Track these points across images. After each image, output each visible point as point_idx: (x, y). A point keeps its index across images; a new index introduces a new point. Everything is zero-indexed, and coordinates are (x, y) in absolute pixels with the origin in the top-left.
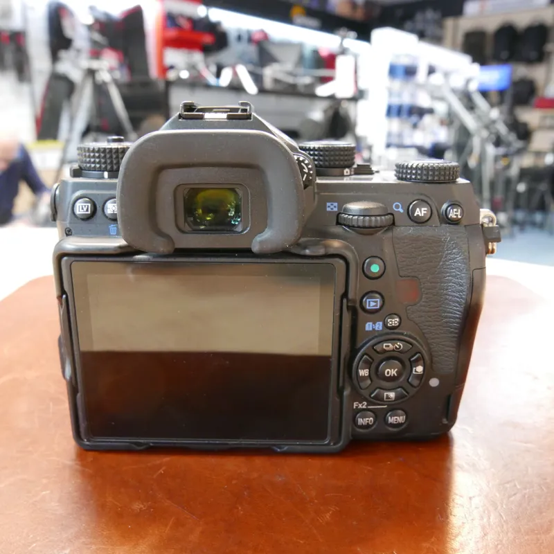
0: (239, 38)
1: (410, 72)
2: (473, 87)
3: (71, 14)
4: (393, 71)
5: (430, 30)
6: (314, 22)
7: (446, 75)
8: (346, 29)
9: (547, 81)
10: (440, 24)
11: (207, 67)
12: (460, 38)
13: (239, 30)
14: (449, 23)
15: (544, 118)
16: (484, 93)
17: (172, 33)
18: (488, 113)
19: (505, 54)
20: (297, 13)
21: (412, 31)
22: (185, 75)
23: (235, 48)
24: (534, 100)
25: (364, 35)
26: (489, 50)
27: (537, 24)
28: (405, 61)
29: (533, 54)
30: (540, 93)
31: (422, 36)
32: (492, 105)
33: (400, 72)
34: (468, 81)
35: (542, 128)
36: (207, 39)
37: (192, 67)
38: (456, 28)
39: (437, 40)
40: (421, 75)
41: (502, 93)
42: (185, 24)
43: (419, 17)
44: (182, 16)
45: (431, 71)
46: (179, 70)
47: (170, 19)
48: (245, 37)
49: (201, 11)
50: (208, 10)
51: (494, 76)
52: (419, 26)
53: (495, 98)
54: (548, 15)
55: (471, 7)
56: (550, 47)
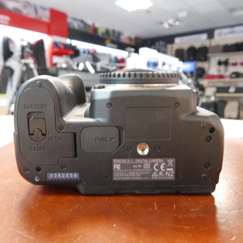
0: (84, 52)
1: (155, 65)
2: (181, 70)
3: (13, 42)
4: (148, 64)
5: (162, 49)
6: (115, 46)
7: (170, 66)
8: (130, 47)
9: (209, 68)
10: (165, 47)
11: (73, 62)
12: (174, 52)
13: (84, 49)
14: (169, 46)
15: (209, 83)
16: (185, 73)
17: (56, 50)
18: (187, 81)
19: (191, 58)
20: (108, 42)
21: (155, 49)
23: (82, 56)
24: (205, 76)
25: (137, 51)
26: (185, 56)
28: (153, 60)
29: (203, 58)
30: (207, 73)
31: (159, 51)
32: (189, 77)
33: (152, 65)
34: (178, 68)
35: (209, 86)
36: (71, 52)
38: (172, 48)
39: (165, 52)
40: (160, 66)
41: (192, 73)
42: (62, 47)
43: (157, 44)
44: (60, 43)
45: (164, 64)
46: (61, 64)
47: (55, 44)
48: (87, 52)
49: (68, 41)
50: (71, 41)
51: (188, 66)
52: (158, 47)
53: (189, 75)
54: (207, 43)
55: (177, 40)
56: (209, 55)
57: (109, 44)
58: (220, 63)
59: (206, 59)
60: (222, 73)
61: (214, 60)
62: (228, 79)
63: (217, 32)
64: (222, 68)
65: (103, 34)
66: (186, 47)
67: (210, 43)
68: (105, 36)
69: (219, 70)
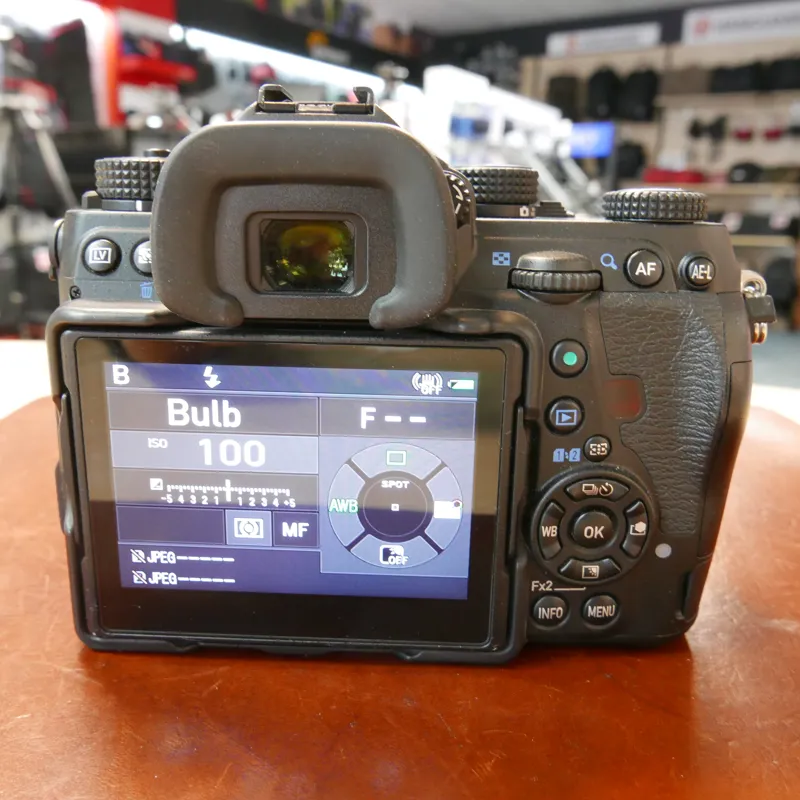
0: (233, 74)
1: (479, 128)
2: (564, 151)
4: (456, 126)
5: (503, 72)
6: (342, 56)
7: (529, 134)
8: (393, 64)
9: (660, 146)
10: (516, 67)
11: (189, 112)
12: (543, 86)
13: (232, 63)
14: (528, 64)
16: (579, 160)
17: (131, 63)
18: (586, 188)
19: (602, 109)
20: (316, 42)
21: (479, 72)
22: (155, 122)
23: (227, 88)
24: (643, 172)
25: (416, 79)
26: (582, 101)
27: (643, 69)
28: (471, 114)
29: (640, 110)
30: (650, 162)
31: (493, 80)
32: (590, 177)
33: (466, 129)
34: (557, 143)
36: (185, 74)
37: (165, 112)
38: (537, 71)
39: (513, 86)
40: (495, 134)
41: (601, 161)
42: (151, 50)
43: (487, 54)
44: (146, 38)
45: (508, 127)
46: (146, 115)
47: (127, 42)
48: (241, 73)
49: (175, 32)
50: (185, 31)
51: (592, 138)
52: (488, 68)
53: (592, 167)
54: (657, 58)
55: (557, 44)
56: (662, 100)
57: (319, 51)
58: (696, 130)
59: (651, 114)
60: (703, 164)
61: (679, 117)
62: (718, 187)
63: (691, 20)
64: (704, 146)
65: (299, 11)
66: (584, 68)
67: (668, 58)
68: (309, 21)
69: (691, 155)
